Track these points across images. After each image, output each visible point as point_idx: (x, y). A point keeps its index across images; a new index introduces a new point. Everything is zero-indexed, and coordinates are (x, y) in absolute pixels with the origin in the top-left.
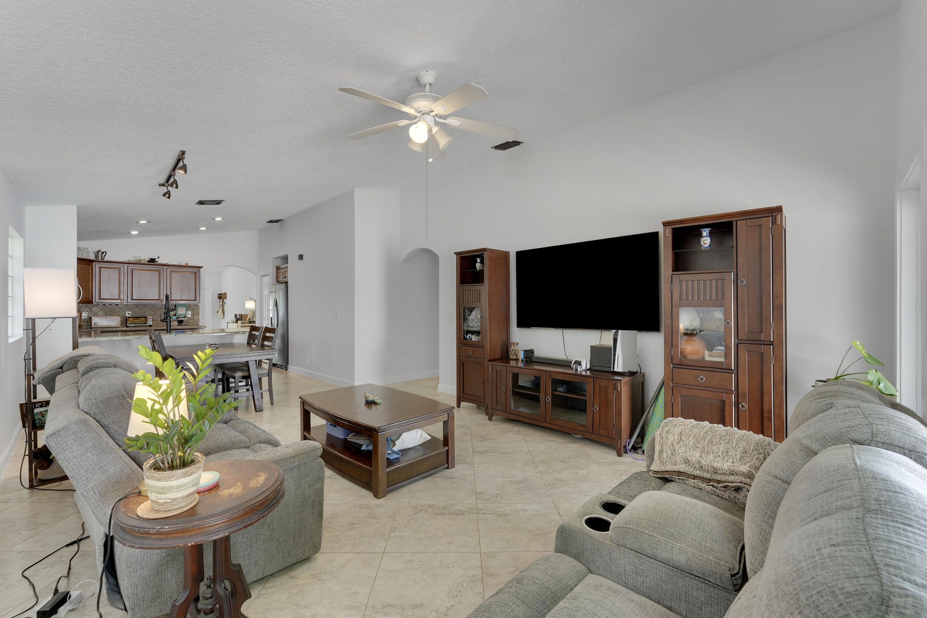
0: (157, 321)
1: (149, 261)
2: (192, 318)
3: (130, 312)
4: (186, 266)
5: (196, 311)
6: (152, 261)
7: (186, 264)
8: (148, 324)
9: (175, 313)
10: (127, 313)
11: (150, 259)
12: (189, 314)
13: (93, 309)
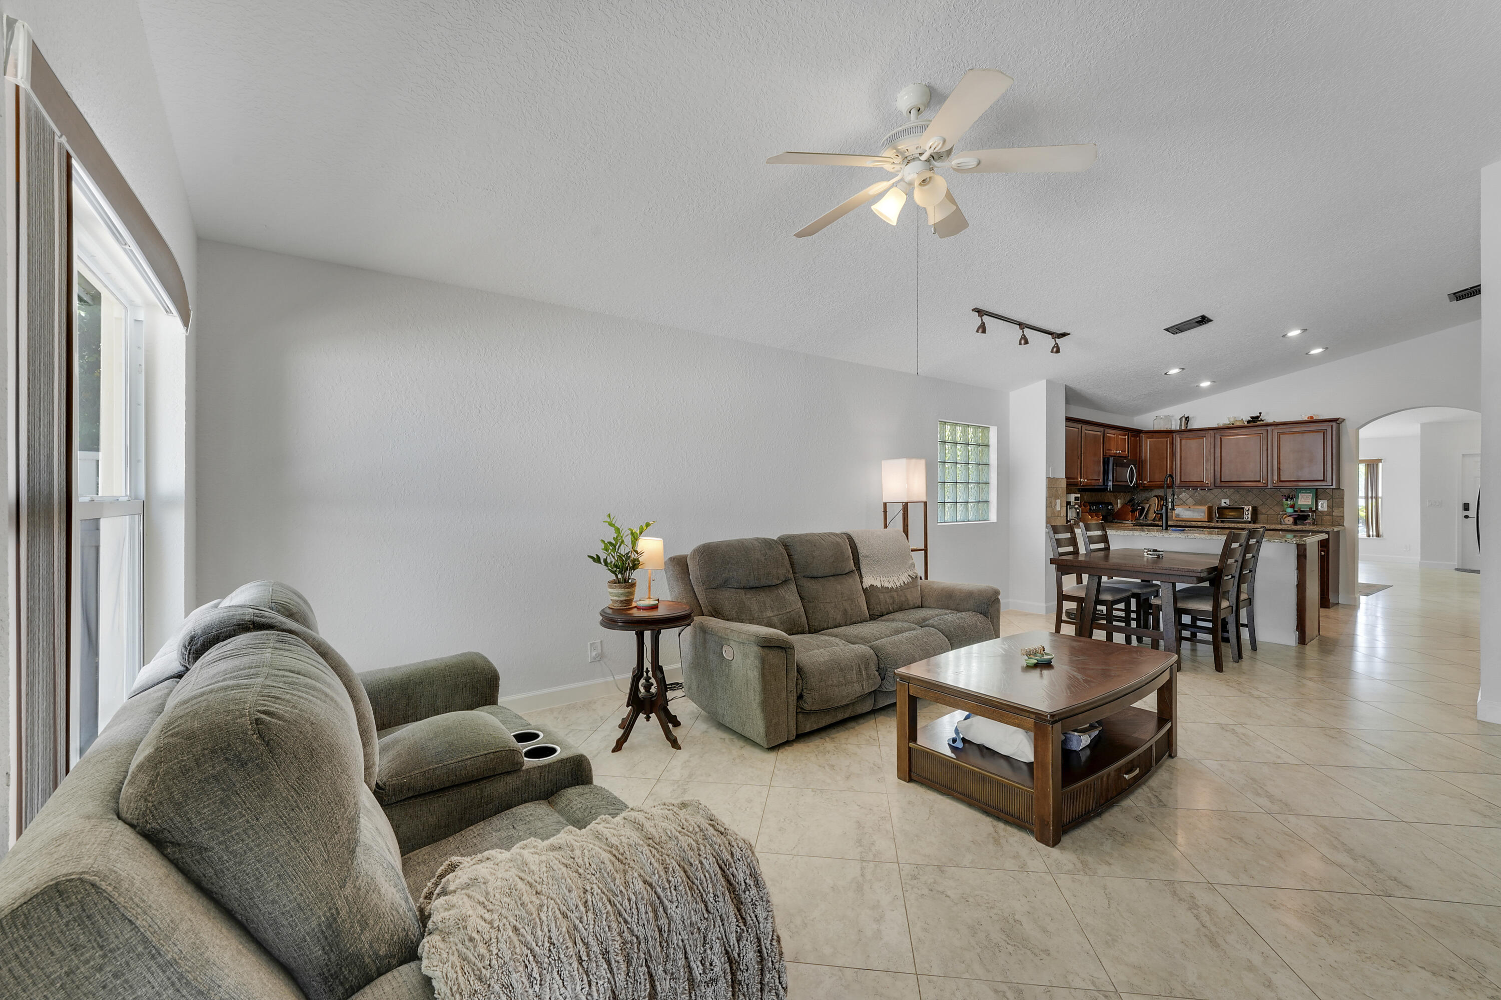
0: (1268, 515)
1: (1249, 422)
2: (1330, 513)
3: (1227, 501)
4: (1312, 421)
5: (1337, 500)
6: (1255, 419)
7: (1312, 417)
8: (1245, 519)
9: (1292, 503)
10: (1223, 501)
11: (1251, 417)
12: (1323, 506)
13: (1181, 496)
